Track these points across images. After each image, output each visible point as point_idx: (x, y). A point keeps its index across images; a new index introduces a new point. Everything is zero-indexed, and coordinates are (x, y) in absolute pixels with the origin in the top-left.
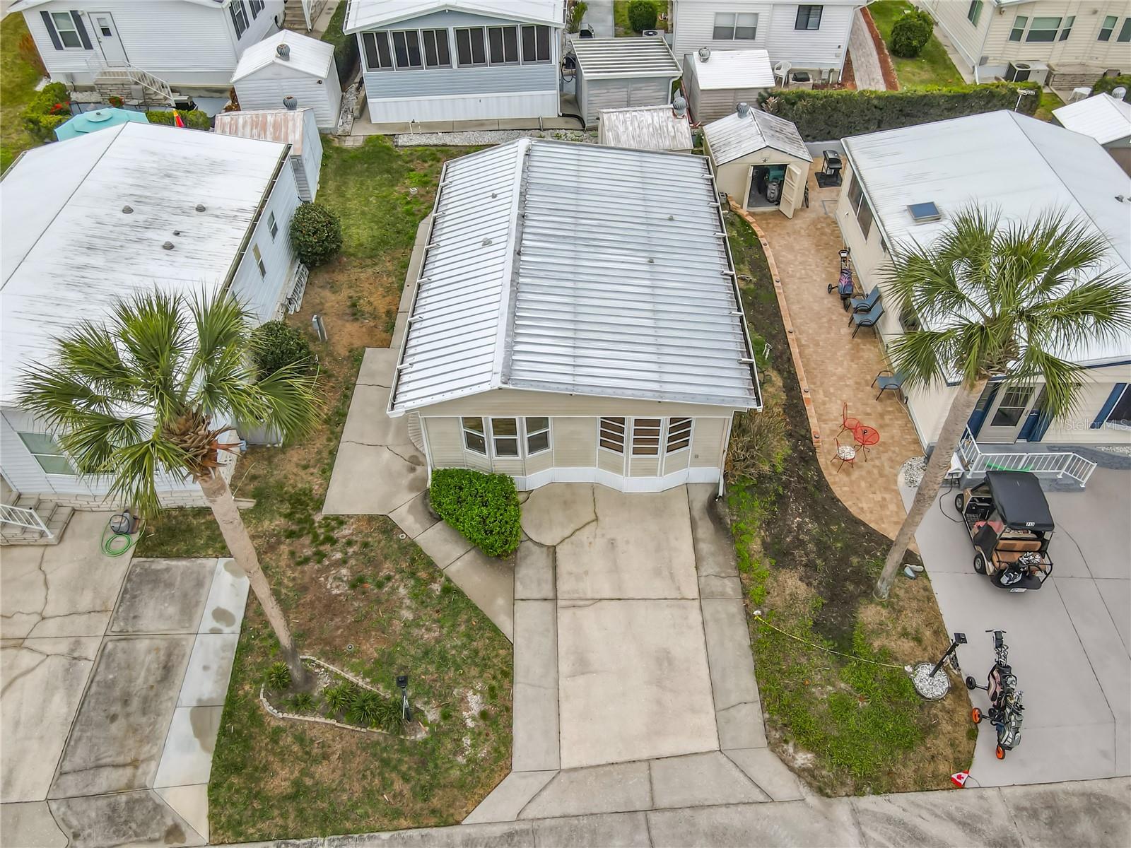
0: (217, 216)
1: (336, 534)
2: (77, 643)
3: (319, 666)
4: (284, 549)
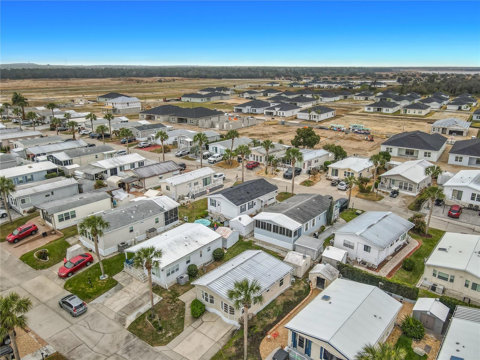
0: (198, 244)
1: (176, 302)
2: (134, 297)
3: (157, 317)
4: (168, 299)
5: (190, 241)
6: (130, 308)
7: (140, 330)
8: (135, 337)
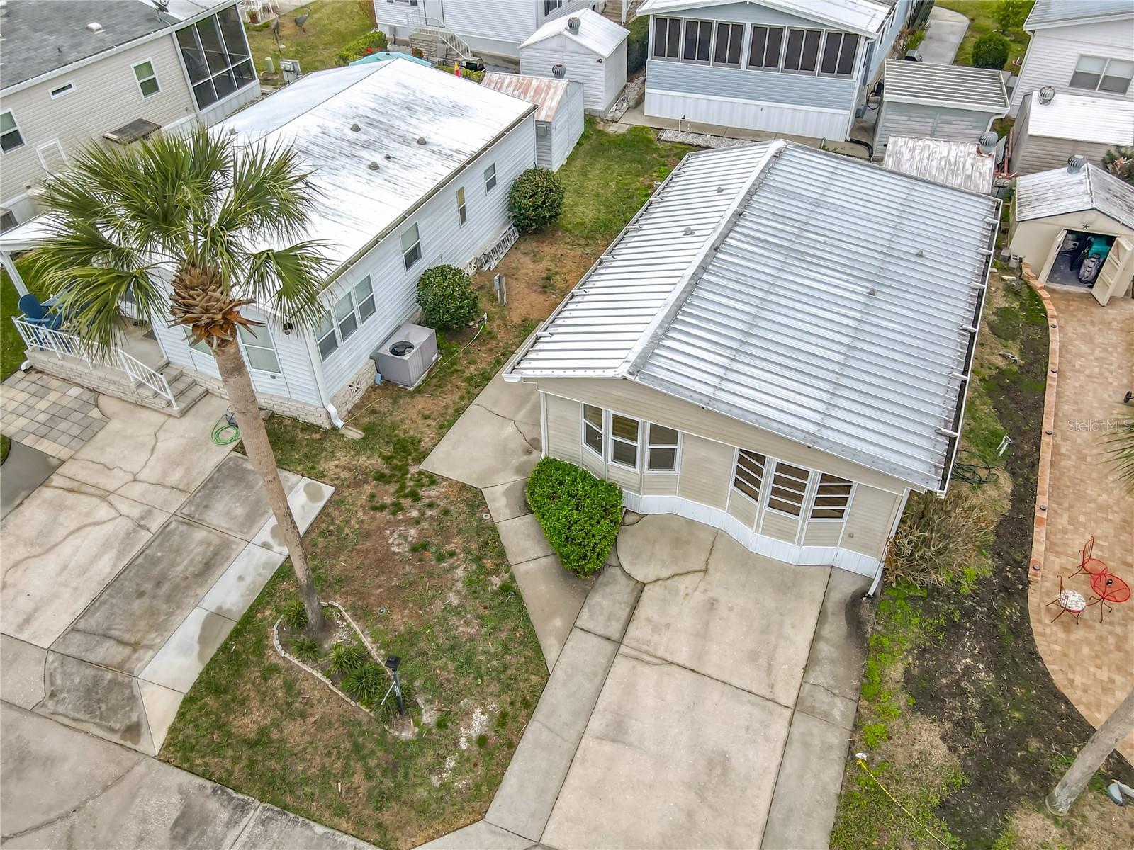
0: (433, 152)
1: (423, 492)
2: (149, 513)
3: (342, 618)
4: (367, 489)
5: (386, 141)
6: (141, 594)
7: (260, 741)
8: (243, 809)
